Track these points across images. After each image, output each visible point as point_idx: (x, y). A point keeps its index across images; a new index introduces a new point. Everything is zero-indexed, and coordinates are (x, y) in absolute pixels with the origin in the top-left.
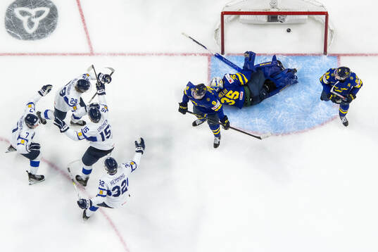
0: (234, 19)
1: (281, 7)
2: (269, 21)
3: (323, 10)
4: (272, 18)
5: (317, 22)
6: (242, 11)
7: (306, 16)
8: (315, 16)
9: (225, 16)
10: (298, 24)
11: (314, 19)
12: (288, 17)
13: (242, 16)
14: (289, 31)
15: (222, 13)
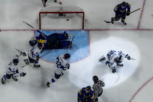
0: (45, 15)
1: (64, 10)
2: (59, 16)
3: (82, 11)
4: (60, 14)
5: (80, 16)
6: (48, 12)
7: (75, 14)
8: (79, 14)
10: (71, 17)
11: (78, 15)
12: (67, 14)
13: (48, 14)
14: (68, 20)
15: (40, 13)
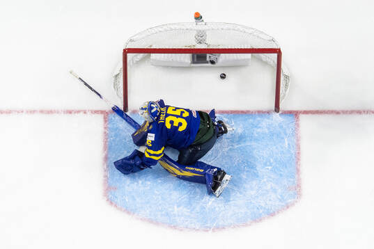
0: (142, 60)
1: (212, 42)
2: (193, 62)
3: (274, 46)
4: (198, 57)
5: (266, 63)
6: (154, 47)
7: (249, 56)
8: (262, 56)
9: (130, 56)
10: (236, 66)
11: (260, 60)
12: (223, 57)
13: (153, 56)
14: (223, 76)
15: (124, 50)
